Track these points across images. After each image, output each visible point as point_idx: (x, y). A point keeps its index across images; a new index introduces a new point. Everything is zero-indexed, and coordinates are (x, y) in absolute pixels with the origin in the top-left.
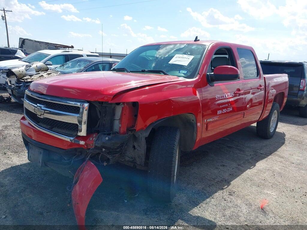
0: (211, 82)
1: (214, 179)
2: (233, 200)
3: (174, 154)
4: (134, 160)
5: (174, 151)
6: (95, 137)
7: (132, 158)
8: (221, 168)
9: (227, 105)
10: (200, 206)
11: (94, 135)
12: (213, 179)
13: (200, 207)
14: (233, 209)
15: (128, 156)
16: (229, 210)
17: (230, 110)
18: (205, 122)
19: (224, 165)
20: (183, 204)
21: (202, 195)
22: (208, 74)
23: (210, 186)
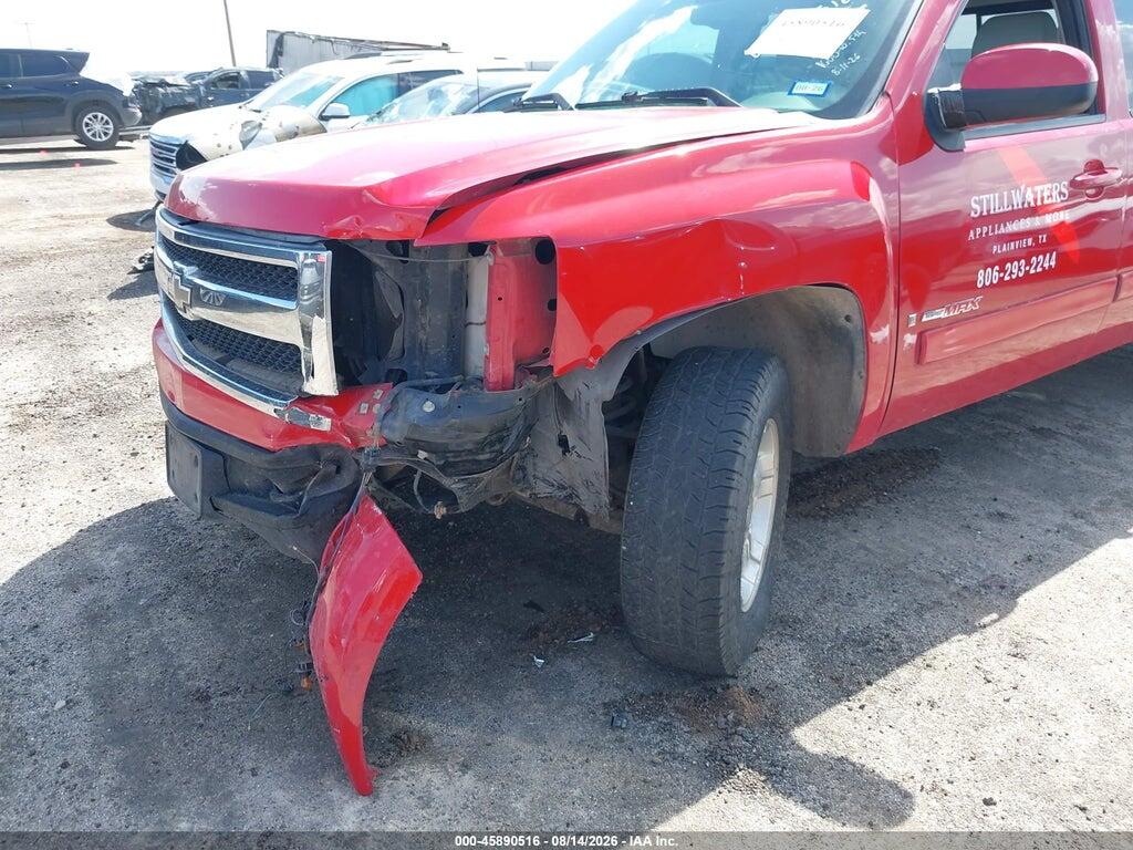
0: (948, 134)
1: (948, 579)
2: (1026, 680)
3: (735, 476)
4: (570, 496)
5: (737, 464)
6: (380, 401)
7: (562, 487)
8: (988, 525)
9: (1030, 240)
10: (862, 702)
11: (378, 394)
12: (943, 576)
13: (862, 707)
14: (1020, 723)
15: (544, 480)
16: (999, 728)
17: (1046, 265)
18: (913, 324)
19: (1002, 515)
20: (788, 688)
21: (882, 651)
22: (934, 90)
23: (921, 610)
